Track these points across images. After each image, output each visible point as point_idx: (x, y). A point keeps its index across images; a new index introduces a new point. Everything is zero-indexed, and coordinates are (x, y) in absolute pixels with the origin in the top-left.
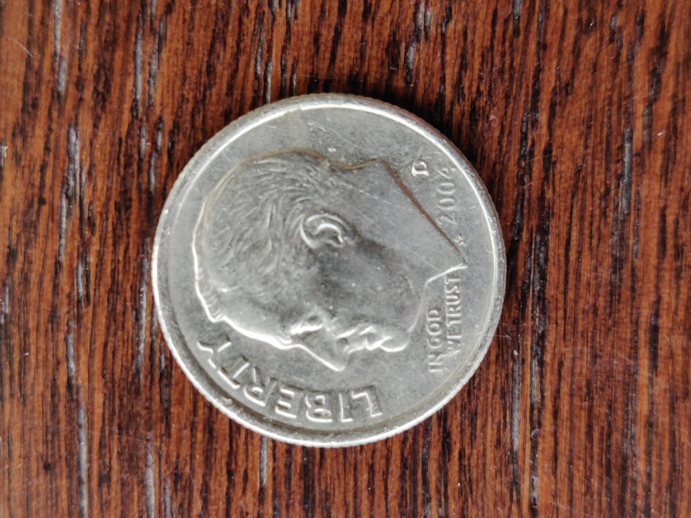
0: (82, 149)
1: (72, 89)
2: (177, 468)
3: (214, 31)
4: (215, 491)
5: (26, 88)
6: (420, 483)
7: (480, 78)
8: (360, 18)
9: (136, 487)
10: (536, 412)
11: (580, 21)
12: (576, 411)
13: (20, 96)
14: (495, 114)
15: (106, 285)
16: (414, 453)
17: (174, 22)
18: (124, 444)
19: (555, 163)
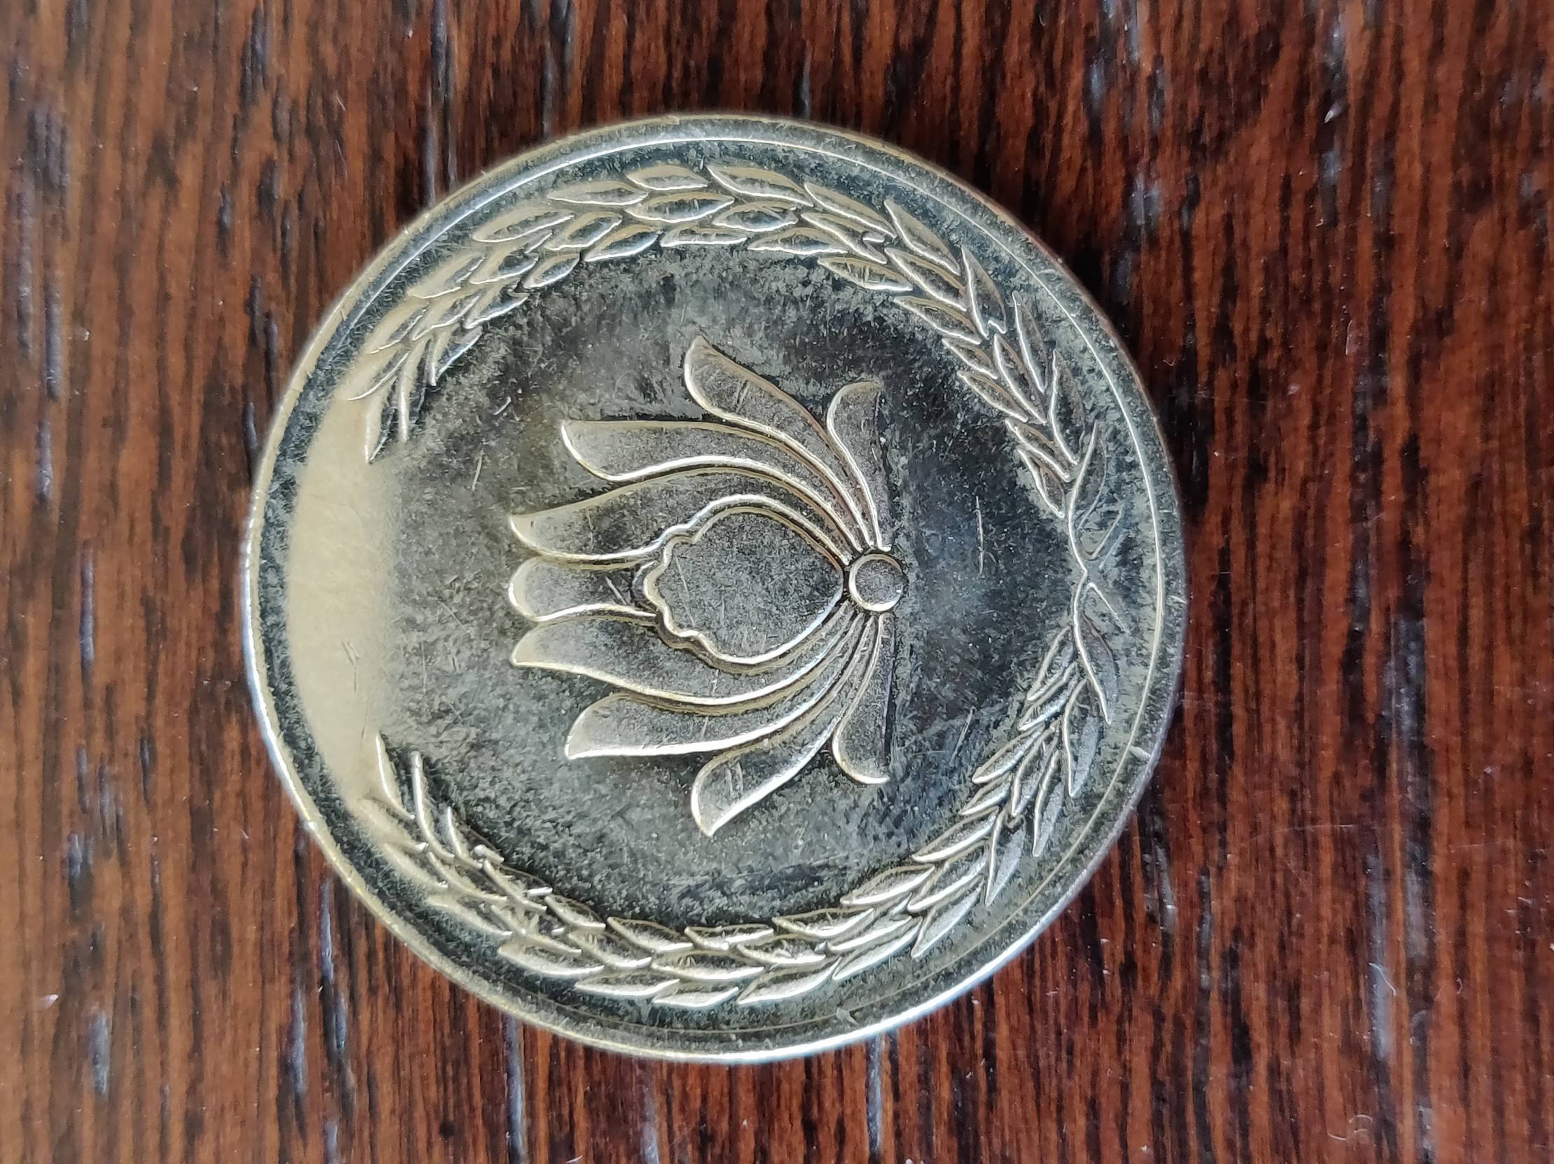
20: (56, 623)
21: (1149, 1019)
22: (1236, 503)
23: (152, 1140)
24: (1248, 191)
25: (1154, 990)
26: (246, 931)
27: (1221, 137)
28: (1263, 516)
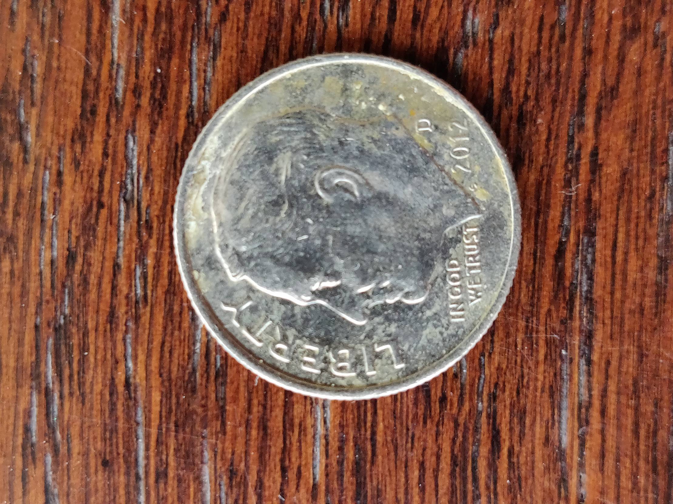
0: (140, 154)
1: (129, 94)
2: (232, 464)
3: (267, 39)
4: (270, 487)
5: (85, 95)
6: (470, 479)
7: (528, 83)
8: (409, 25)
9: (192, 483)
10: (583, 410)
11: (624, 26)
12: (623, 409)
13: (79, 102)
14: (542, 118)
15: (163, 286)
16: (464, 450)
17: (228, 30)
18: (180, 442)
19: (601, 165)
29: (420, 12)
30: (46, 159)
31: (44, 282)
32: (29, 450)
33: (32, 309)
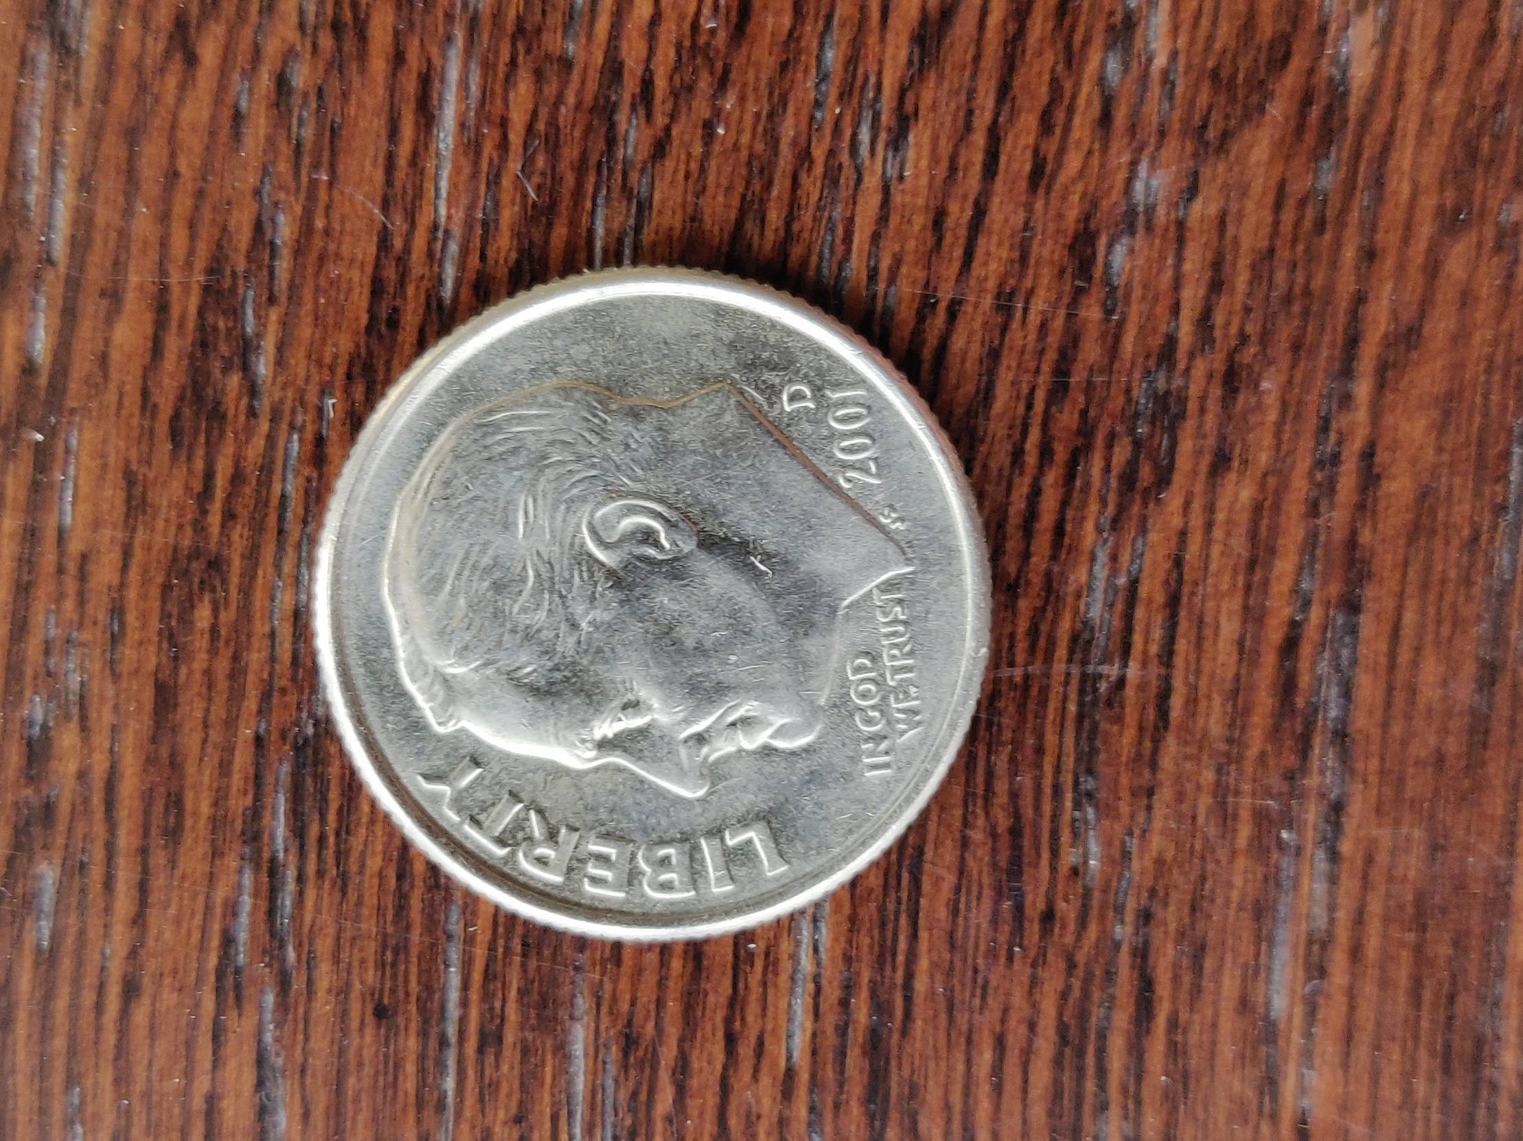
20: (36, 487)
21: (1062, 965)
22: (1199, 487)
23: (88, 998)
24: (1244, 191)
25: (1069, 939)
26: (199, 805)
27: (1226, 136)
28: (1223, 503)
29: (1045, 159)
30: (293, 412)
31: (278, 651)
32: (230, 981)
33: (251, 703)
